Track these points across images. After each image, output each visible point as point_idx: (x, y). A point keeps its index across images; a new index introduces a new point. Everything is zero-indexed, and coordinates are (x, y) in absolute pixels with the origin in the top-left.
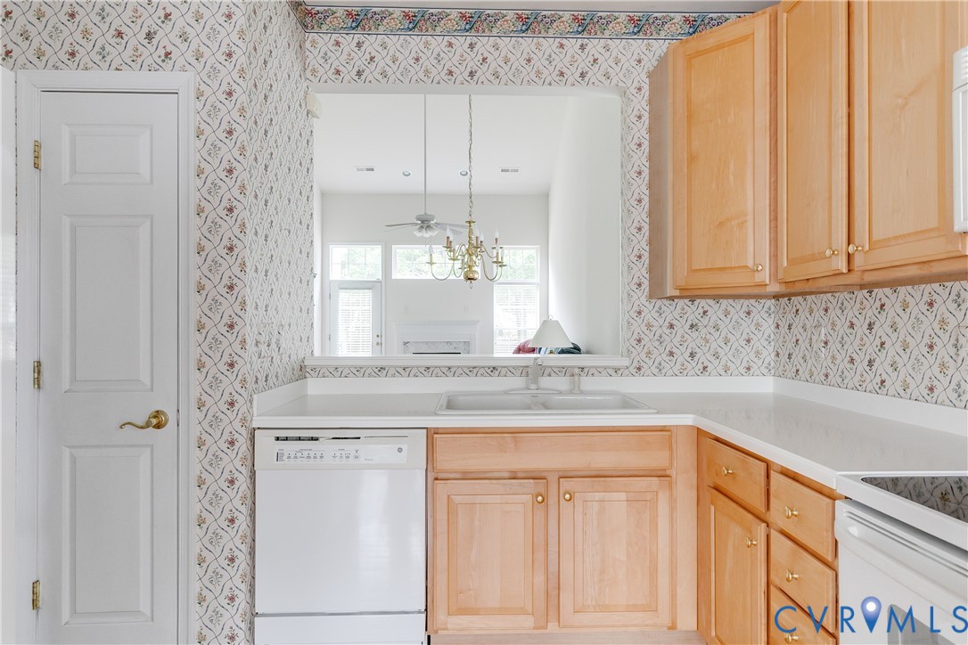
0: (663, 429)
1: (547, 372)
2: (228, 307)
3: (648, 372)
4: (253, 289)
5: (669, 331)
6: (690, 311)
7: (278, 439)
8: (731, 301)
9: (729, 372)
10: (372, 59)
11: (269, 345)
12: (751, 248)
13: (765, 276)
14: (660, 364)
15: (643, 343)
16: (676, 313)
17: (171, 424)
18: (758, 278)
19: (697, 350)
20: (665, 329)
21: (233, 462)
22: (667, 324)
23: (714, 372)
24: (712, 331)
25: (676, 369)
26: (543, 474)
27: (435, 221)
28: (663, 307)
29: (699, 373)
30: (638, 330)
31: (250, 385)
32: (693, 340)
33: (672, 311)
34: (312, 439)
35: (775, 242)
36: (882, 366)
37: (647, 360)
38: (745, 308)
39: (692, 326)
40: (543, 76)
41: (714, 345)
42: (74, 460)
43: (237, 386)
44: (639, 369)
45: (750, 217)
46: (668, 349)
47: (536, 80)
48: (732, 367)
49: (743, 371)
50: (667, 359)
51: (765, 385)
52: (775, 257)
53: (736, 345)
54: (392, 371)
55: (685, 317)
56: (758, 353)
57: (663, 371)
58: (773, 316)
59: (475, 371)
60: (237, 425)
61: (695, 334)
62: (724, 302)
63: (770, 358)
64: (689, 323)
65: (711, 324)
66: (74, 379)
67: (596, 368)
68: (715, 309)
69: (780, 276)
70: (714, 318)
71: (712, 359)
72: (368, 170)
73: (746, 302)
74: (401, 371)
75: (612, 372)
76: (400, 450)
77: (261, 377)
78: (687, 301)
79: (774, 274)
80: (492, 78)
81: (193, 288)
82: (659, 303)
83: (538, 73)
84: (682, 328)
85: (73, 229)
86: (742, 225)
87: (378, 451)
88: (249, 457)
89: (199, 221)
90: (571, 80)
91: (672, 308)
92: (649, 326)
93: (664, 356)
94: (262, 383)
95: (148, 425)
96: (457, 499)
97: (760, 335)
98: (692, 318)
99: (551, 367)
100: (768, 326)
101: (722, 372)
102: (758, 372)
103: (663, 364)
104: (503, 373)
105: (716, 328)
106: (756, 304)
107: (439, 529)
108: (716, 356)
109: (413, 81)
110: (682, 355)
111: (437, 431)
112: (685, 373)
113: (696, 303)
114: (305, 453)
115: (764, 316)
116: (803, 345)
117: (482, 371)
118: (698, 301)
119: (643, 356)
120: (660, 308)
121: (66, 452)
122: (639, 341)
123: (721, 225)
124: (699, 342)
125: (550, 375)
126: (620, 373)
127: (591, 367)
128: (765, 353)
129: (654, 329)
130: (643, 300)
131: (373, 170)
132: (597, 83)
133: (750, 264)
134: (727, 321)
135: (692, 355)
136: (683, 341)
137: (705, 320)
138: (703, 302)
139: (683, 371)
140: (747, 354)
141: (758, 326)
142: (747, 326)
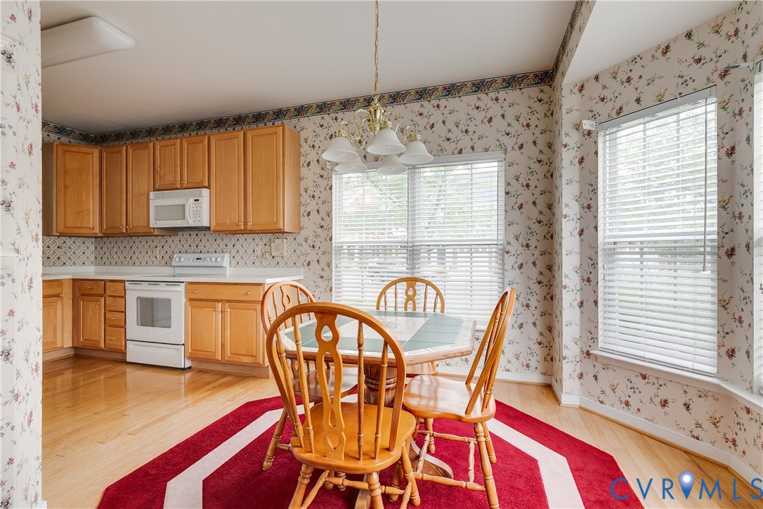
0: (59, 280)
6: (58, 241)
8: (77, 238)
9: (75, 265)
12: (92, 222)
13: (97, 230)
16: (51, 242)
18: (94, 231)
19: (61, 256)
23: (69, 265)
24: (68, 249)
28: (44, 240)
29: (61, 265)
32: (59, 253)
33: (49, 241)
35: (101, 220)
36: (134, 258)
38: (83, 241)
39: (58, 247)
41: (69, 255)
45: (92, 212)
46: (46, 256)
48: (77, 263)
49: (81, 264)
50: (47, 260)
51: (90, 269)
52: (101, 225)
53: (78, 254)
55: (55, 243)
56: (88, 258)
58: (94, 244)
61: (60, 250)
62: (73, 238)
63: (92, 258)
64: (57, 246)
65: (67, 246)
68: (69, 241)
69: (103, 231)
70: (69, 244)
71: (68, 260)
73: (83, 239)
78: (56, 237)
79: (101, 230)
84: (53, 248)
86: (88, 214)
97: (89, 251)
98: (58, 244)
100: (92, 248)
101: (72, 265)
102: (87, 264)
105: (70, 248)
106: (88, 240)
108: (70, 259)
110: (54, 258)
113: (60, 238)
115: (90, 245)
116: (108, 254)
123: (79, 212)
124: (62, 253)
133: (91, 227)
134: (74, 245)
135: (59, 258)
136: (54, 252)
137: (65, 245)
138: (64, 238)
139: (54, 264)
140: (83, 258)
141: (88, 248)
142: (83, 248)
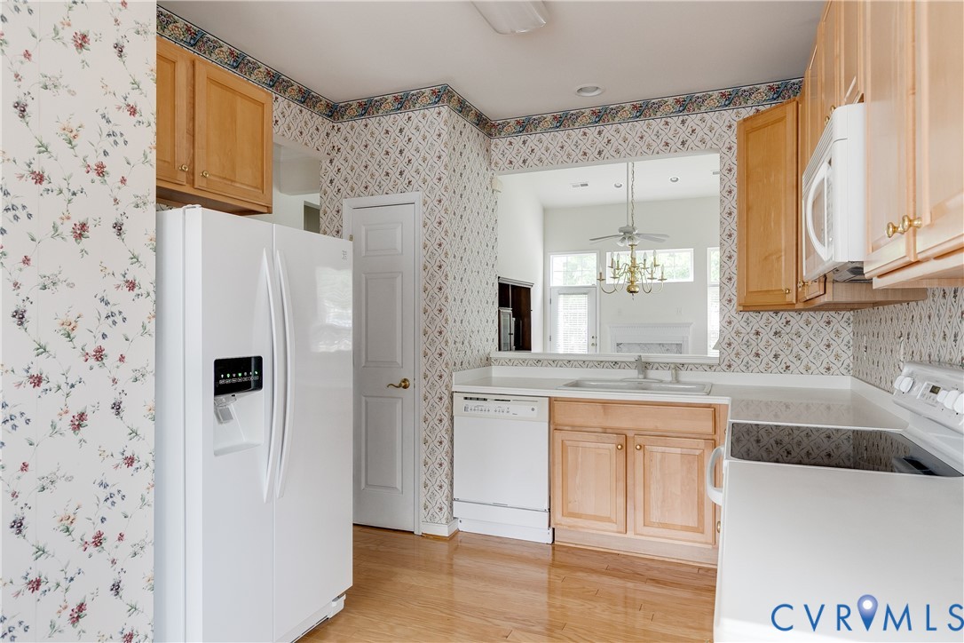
0: (709, 406)
1: (655, 367)
2: (439, 322)
3: (737, 369)
4: (452, 311)
5: (755, 337)
6: (774, 321)
7: (466, 398)
8: (812, 313)
9: (810, 371)
10: (533, 150)
11: (463, 343)
12: (783, 276)
13: (792, 297)
14: (748, 363)
15: (733, 346)
16: (762, 323)
17: (411, 387)
18: (787, 298)
19: (780, 352)
20: (751, 335)
21: (441, 410)
22: (753, 331)
23: (796, 371)
24: (794, 337)
25: (762, 367)
26: (625, 432)
27: (637, 232)
28: (750, 318)
29: (782, 371)
30: (729, 336)
31: (451, 366)
32: (777, 345)
33: (758, 321)
34: (485, 400)
37: (736, 359)
38: (825, 319)
39: (776, 333)
40: (653, 148)
41: (796, 349)
42: (367, 403)
43: (444, 366)
44: (730, 366)
45: (783, 253)
46: (753, 352)
47: (647, 151)
48: (813, 367)
49: (823, 371)
50: (754, 359)
51: (844, 384)
53: (817, 349)
54: (546, 363)
55: (770, 325)
56: (837, 357)
57: (750, 369)
58: (851, 325)
59: (602, 364)
60: (444, 389)
61: (778, 340)
62: (806, 314)
63: (847, 357)
64: (773, 330)
65: (793, 331)
66: (367, 361)
67: (694, 364)
68: (797, 320)
70: (796, 326)
71: (794, 360)
72: (582, 185)
73: (827, 314)
74: (552, 363)
75: (707, 368)
76: (533, 409)
77: (458, 363)
78: (771, 313)
79: (797, 296)
80: (614, 154)
81: (422, 311)
82: (747, 314)
83: (649, 146)
84: (766, 335)
85: (366, 280)
86: (778, 259)
87: (522, 409)
88: (450, 407)
89: (425, 274)
90: (674, 148)
91: (758, 319)
92: (738, 333)
93: (751, 356)
94: (458, 366)
95: (400, 386)
96: (567, 443)
97: (839, 341)
98: (776, 327)
99: (658, 363)
100: (847, 333)
101: (804, 371)
102: (837, 372)
103: (750, 363)
104: (623, 365)
105: (798, 335)
106: (836, 315)
107: (556, 460)
108: (798, 357)
109: (560, 162)
110: (767, 356)
111: (556, 399)
112: (770, 370)
113: (780, 315)
114: (480, 408)
115: (843, 327)
117: (607, 364)
118: (781, 313)
119: (733, 356)
120: (748, 319)
121: (363, 398)
122: (730, 344)
123: (766, 258)
124: (783, 345)
125: (657, 369)
126: (713, 369)
127: (689, 364)
128: (844, 356)
129: (742, 335)
130: (733, 313)
131: (587, 185)
132: (695, 147)
134: (808, 329)
135: (776, 356)
136: (768, 345)
137: (788, 329)
138: (786, 314)
139: (767, 369)
140: (827, 356)
141: (837, 333)
142: (827, 333)
